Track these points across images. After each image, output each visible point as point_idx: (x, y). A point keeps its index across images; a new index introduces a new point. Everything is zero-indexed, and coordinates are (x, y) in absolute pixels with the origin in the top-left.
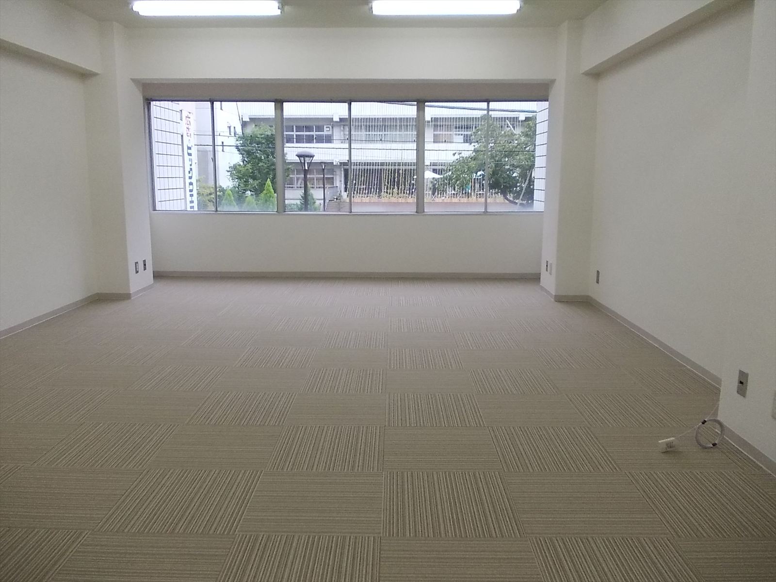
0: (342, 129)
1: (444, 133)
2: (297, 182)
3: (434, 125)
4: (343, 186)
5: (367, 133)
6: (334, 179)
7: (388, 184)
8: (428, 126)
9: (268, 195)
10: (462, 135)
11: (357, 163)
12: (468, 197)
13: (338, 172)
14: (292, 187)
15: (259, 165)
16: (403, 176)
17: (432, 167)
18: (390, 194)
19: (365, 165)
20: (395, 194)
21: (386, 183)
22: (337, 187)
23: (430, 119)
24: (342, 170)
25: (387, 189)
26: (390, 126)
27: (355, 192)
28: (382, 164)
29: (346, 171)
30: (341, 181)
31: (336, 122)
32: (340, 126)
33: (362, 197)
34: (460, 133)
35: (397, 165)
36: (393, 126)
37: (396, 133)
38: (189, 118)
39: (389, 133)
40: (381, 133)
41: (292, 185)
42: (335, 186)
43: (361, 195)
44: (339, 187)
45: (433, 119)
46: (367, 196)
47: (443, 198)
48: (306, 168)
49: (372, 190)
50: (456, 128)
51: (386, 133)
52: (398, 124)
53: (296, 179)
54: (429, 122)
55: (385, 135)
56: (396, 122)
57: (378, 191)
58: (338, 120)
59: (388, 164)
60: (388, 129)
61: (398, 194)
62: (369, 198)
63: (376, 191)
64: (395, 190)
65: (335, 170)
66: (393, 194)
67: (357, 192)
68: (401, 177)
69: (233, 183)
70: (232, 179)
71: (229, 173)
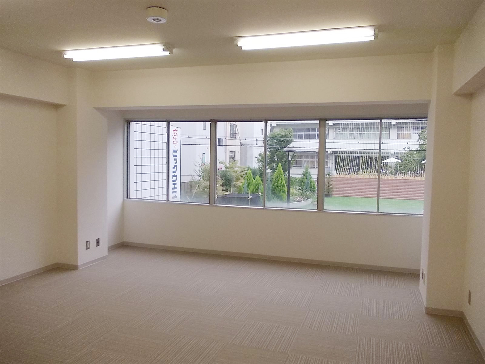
0: (335, 130)
1: (405, 132)
2: (304, 164)
3: (398, 127)
4: (334, 167)
5: (351, 133)
6: (328, 162)
7: (364, 166)
8: (394, 128)
9: (279, 173)
10: (418, 133)
11: (343, 152)
12: (421, 177)
13: (331, 158)
14: (301, 167)
15: (276, 153)
16: (375, 161)
17: (395, 155)
18: (364, 173)
19: (348, 154)
20: (368, 173)
21: (362, 166)
22: (330, 167)
23: (395, 123)
24: (334, 156)
25: (363, 169)
26: (367, 128)
27: (341, 171)
28: (360, 153)
29: (336, 157)
30: (332, 163)
31: (331, 126)
32: (333, 128)
33: (345, 174)
34: (417, 132)
35: (370, 153)
36: (369, 128)
37: (370, 133)
38: (177, 131)
39: (366, 133)
40: (360, 133)
41: (301, 165)
42: (328, 166)
43: (345, 173)
44: (331, 167)
45: (397, 123)
46: (349, 174)
47: (403, 176)
48: (290, 159)
49: (353, 170)
50: (414, 129)
51: (364, 133)
52: (372, 126)
53: (303, 162)
54: (394, 125)
55: (363, 133)
56: (371, 125)
57: (356, 170)
58: (332, 124)
59: (364, 153)
60: (365, 130)
61: (370, 172)
62: (350, 175)
63: (355, 171)
64: (369, 170)
65: (329, 156)
66: (366, 173)
67: (342, 171)
68: (373, 162)
69: (258, 165)
70: (258, 163)
71: (256, 159)
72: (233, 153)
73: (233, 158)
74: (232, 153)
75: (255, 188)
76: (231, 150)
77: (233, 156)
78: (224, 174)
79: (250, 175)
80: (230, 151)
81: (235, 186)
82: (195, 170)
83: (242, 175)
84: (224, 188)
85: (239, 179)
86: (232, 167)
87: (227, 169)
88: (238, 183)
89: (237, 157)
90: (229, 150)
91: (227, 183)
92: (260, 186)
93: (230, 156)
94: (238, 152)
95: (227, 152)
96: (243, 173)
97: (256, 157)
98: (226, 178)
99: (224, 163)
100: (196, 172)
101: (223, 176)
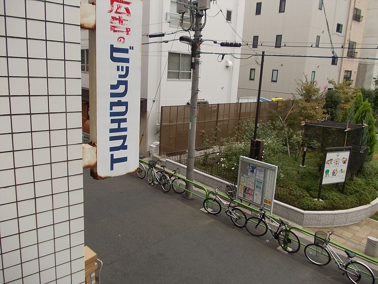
69: (375, 87)
70: (376, 84)
71: (374, 80)
72: (349, 73)
73: (347, 78)
74: (347, 73)
75: (361, 115)
76: (346, 69)
77: (348, 76)
78: (331, 95)
79: (360, 99)
80: (345, 71)
81: (343, 109)
82: (298, 89)
83: (353, 97)
84: (325, 111)
85: (349, 101)
86: (342, 88)
87: (336, 89)
88: (347, 105)
89: (354, 77)
90: (344, 69)
91: (333, 105)
92: (368, 113)
93: (344, 75)
94: (355, 72)
95: (342, 71)
96: (354, 95)
97: (375, 78)
98: (332, 99)
99: (334, 83)
100: (298, 91)
101: (329, 97)
